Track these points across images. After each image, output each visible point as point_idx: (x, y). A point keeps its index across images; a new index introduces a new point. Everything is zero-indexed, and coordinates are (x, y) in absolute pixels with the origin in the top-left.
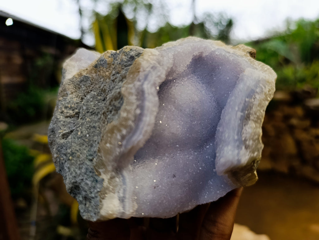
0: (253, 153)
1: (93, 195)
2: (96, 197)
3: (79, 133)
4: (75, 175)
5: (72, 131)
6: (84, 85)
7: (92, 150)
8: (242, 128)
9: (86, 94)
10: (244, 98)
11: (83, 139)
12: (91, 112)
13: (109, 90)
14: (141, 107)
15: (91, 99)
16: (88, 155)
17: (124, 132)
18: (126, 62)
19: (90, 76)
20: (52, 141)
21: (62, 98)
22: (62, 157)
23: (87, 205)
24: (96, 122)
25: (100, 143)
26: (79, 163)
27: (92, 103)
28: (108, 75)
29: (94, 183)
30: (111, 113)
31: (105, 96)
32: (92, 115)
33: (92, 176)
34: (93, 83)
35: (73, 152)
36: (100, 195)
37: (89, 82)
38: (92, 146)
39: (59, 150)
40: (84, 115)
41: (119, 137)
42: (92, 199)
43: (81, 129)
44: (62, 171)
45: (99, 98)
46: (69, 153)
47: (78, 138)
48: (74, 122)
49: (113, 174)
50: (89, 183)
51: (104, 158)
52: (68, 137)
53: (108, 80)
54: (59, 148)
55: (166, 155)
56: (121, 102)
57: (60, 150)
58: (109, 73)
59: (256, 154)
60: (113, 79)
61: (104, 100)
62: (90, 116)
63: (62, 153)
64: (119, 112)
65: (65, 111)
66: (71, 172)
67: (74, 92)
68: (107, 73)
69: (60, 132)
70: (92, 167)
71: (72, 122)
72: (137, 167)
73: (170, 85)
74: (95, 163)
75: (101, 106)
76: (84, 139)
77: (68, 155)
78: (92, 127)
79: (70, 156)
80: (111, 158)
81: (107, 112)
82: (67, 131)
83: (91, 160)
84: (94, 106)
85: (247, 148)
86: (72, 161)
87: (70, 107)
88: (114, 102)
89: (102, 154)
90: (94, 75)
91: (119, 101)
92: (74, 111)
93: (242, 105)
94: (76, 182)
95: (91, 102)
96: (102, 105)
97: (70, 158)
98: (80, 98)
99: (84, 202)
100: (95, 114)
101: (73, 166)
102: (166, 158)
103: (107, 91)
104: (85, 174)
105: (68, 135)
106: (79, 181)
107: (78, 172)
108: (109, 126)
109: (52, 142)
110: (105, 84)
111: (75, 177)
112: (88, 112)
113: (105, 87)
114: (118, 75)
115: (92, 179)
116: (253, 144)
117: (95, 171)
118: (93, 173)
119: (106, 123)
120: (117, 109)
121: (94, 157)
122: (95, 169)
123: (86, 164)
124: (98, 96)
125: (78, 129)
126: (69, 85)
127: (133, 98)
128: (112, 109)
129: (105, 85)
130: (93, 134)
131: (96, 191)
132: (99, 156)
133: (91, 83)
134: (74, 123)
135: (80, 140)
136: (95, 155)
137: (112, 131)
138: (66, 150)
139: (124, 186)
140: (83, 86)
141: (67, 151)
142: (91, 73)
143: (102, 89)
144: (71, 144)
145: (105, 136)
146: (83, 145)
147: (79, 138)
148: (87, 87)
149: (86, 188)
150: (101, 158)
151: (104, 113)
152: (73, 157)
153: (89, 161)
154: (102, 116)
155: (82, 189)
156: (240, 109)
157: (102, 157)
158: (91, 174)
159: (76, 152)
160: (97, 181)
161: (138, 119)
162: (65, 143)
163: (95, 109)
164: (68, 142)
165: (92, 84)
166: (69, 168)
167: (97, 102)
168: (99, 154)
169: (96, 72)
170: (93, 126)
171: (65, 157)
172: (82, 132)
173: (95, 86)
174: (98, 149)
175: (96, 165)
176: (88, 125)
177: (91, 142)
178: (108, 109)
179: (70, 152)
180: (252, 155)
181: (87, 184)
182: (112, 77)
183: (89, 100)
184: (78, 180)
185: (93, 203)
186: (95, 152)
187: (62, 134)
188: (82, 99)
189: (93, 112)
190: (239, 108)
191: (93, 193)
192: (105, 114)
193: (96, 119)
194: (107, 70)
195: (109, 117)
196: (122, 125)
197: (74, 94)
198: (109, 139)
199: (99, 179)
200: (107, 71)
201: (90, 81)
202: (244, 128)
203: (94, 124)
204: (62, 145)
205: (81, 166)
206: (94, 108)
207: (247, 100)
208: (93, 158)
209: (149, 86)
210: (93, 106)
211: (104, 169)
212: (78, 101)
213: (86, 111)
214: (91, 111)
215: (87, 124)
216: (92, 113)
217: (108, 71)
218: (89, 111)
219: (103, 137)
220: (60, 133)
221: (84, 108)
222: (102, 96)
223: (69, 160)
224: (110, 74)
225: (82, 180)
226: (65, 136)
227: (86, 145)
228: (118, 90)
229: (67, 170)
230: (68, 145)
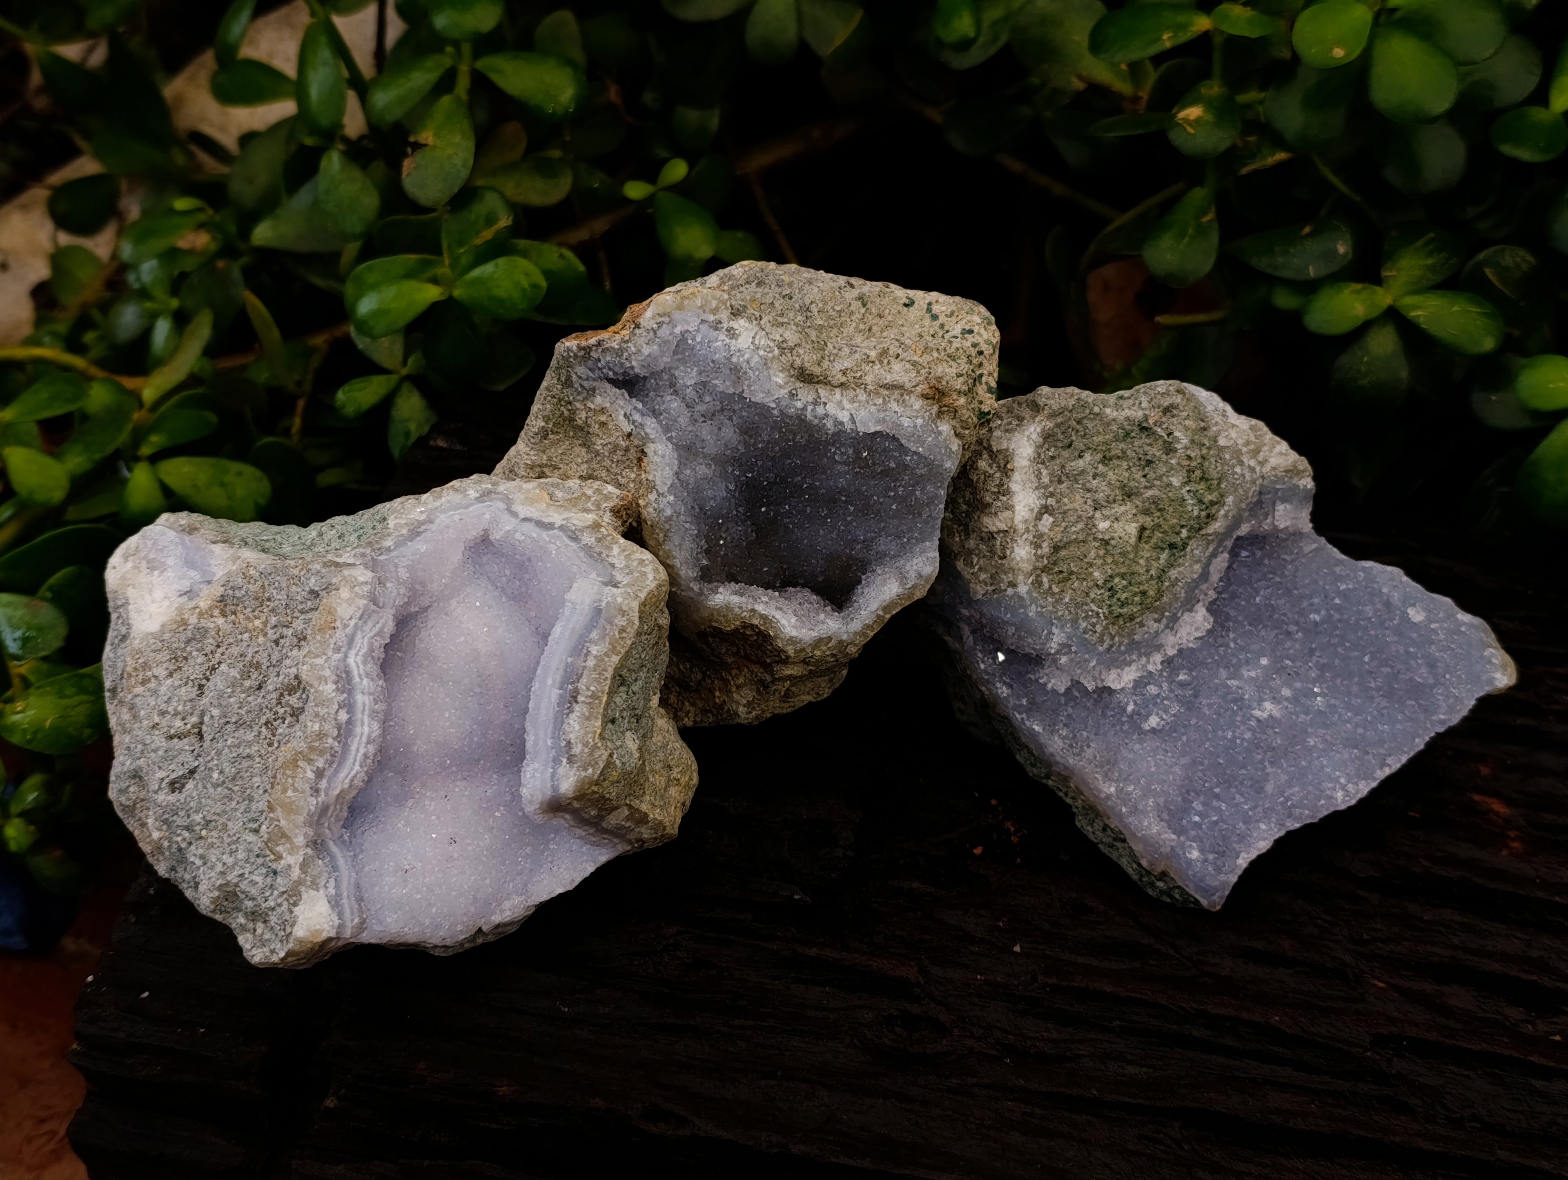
0: (586, 770)
1: (272, 904)
2: (280, 905)
3: (215, 775)
4: (222, 870)
5: (192, 772)
6: (197, 650)
7: (253, 808)
8: (563, 723)
9: (208, 673)
10: (564, 658)
11: (227, 788)
12: (236, 723)
13: (269, 664)
14: (349, 706)
15: (229, 690)
16: (245, 820)
17: (320, 763)
18: (302, 603)
19: (212, 626)
20: (135, 801)
21: (142, 689)
22: (179, 835)
23: (259, 931)
24: (249, 744)
25: (269, 791)
26: (227, 840)
27: (232, 700)
28: (261, 626)
29: (269, 879)
30: (283, 723)
31: (260, 677)
32: (237, 729)
33: (263, 865)
34: (222, 642)
35: (208, 819)
36: (287, 900)
37: (211, 641)
38: (251, 799)
39: (167, 819)
40: (218, 730)
41: (310, 775)
42: (270, 913)
43: (217, 765)
44: (178, 869)
45: (247, 683)
46: (199, 824)
47: (216, 786)
48: (192, 748)
49: (309, 851)
50: (259, 879)
51: (283, 823)
52: (183, 786)
53: (261, 639)
54: (167, 816)
55: (428, 794)
56: (304, 696)
57: (171, 819)
58: (262, 623)
59: (590, 771)
60: (275, 637)
61: (260, 688)
62: (234, 732)
63: (178, 826)
64: (302, 718)
65: (164, 722)
66: (209, 864)
67: (176, 670)
68: (257, 623)
69: (161, 777)
70: (259, 845)
71: (187, 748)
72: (359, 832)
73: (415, 626)
74: (266, 836)
75: (256, 705)
76: (230, 786)
77: (198, 828)
78: (244, 758)
79: (201, 830)
80: (301, 819)
81: (275, 720)
82: (181, 773)
83: (256, 831)
84: (240, 708)
85: (571, 760)
86: (209, 840)
87: (173, 713)
88: (287, 698)
89: (279, 813)
90: (220, 621)
91: (298, 694)
92: (186, 721)
93: (561, 672)
94: (227, 884)
95: (230, 697)
96: (255, 700)
97: (204, 833)
98: (196, 688)
99: (251, 925)
100: (244, 726)
101: (212, 851)
102: (427, 803)
103: (264, 667)
104: (247, 861)
105: (183, 781)
106: (235, 881)
107: (230, 860)
108: (284, 753)
109: (134, 805)
110: (257, 649)
111: (223, 873)
112: (228, 722)
113: (257, 655)
114: (289, 632)
115: (264, 871)
116: (582, 751)
117: (268, 853)
118: (265, 856)
119: (276, 745)
120: (296, 713)
121: (262, 823)
122: (268, 847)
123: (245, 840)
124: (244, 680)
125: (210, 765)
126: (154, 651)
127: (329, 688)
128: (286, 711)
129: (256, 652)
130: (248, 774)
131: (276, 893)
132: (271, 818)
133: (216, 644)
134: (193, 751)
135: (219, 789)
136: (262, 819)
137: (294, 764)
138: (189, 816)
139: (336, 874)
140: (194, 653)
141: (191, 819)
142: (212, 616)
143: (251, 662)
144: (201, 802)
145: (278, 776)
146: (231, 799)
147: (218, 786)
148: (206, 655)
149: (254, 891)
150: (277, 823)
151: (266, 724)
152: (211, 831)
153: (251, 834)
154: (263, 729)
155: (242, 896)
156: (557, 684)
157: (279, 821)
158: (260, 860)
159: (215, 817)
160: (275, 873)
161: (345, 732)
162: (182, 801)
163: (244, 713)
164: (189, 799)
165: (218, 646)
166: (202, 857)
167: (243, 696)
168: (271, 815)
169: (224, 614)
170: (245, 755)
171: (186, 834)
172: (221, 772)
173: (227, 649)
174: (266, 804)
175: (269, 840)
176: (235, 755)
177: (248, 791)
178: (276, 713)
179: (200, 820)
180: (583, 774)
181: (253, 883)
182: (272, 631)
183: (225, 693)
184: (232, 877)
185: (273, 919)
186: (262, 812)
187: (167, 780)
188: (201, 687)
189: (241, 722)
190: (554, 681)
191: (270, 898)
192: (269, 725)
193: (250, 736)
194: (256, 613)
195: (280, 731)
196: (311, 749)
197: (174, 675)
198: (290, 780)
199: (280, 866)
200: (256, 618)
201: (213, 638)
202: (566, 721)
203: (248, 751)
204: (175, 808)
205: (234, 847)
206: (240, 711)
207: (570, 660)
208: (260, 826)
209: (359, 659)
210: (237, 706)
211: (288, 845)
212: (193, 695)
213: (222, 721)
214: (234, 720)
215: (231, 752)
216: (238, 725)
217: (259, 618)
218: (228, 719)
219: (275, 777)
220: (163, 779)
221: (216, 712)
222: (253, 677)
223: (201, 838)
224: (265, 623)
225: (242, 875)
226: (175, 786)
227: (238, 799)
228: (294, 671)
229: (198, 862)
230: (192, 804)
